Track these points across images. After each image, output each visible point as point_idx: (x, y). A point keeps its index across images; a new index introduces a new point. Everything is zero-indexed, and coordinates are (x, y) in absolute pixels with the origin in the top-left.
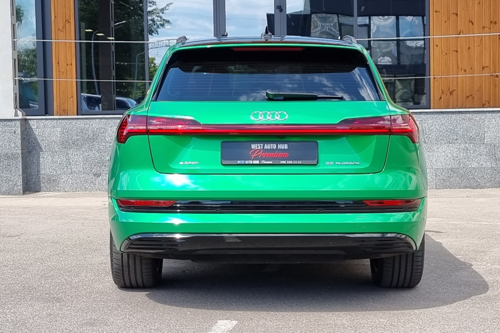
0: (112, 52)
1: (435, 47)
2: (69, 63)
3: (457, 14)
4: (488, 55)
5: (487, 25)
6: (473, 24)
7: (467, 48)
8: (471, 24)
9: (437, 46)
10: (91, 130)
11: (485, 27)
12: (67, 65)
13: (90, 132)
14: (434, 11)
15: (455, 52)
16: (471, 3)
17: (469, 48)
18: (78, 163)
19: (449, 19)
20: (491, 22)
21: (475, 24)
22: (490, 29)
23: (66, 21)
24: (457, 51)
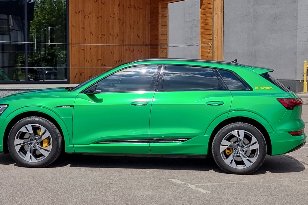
3: (84, 28)
4: (100, 53)
5: (100, 36)
6: (92, 34)
7: (90, 48)
9: (73, 46)
11: (98, 37)
14: (72, 25)
16: (91, 22)
17: (91, 48)
19: (79, 30)
20: (102, 34)
21: (93, 34)
22: (101, 38)
24: (84, 50)
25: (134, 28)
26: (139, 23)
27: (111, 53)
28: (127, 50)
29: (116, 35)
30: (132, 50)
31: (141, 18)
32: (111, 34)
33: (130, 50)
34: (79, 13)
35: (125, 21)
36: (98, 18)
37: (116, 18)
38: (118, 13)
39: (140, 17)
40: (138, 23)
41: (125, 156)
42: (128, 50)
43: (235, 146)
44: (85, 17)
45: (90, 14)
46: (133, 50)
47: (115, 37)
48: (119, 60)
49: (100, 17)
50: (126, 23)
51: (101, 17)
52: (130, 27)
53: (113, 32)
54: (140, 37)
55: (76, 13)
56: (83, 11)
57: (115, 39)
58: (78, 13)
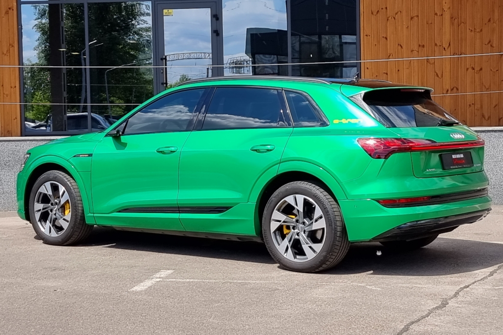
0: (63, 74)
1: (366, 70)
2: (13, 86)
3: (386, 38)
4: (416, 77)
5: (416, 48)
6: (402, 47)
7: (397, 70)
8: (400, 47)
9: (368, 68)
10: (22, 152)
11: (413, 51)
12: (11, 88)
13: (21, 153)
14: (365, 35)
15: (385, 75)
16: (400, 28)
17: (399, 70)
18: (9, 184)
19: (379, 42)
20: (419, 46)
21: (404, 47)
22: (418, 52)
23: (10, 45)
24: (387, 74)
25: (481, 30)
26: (492, 21)
27: (438, 76)
28: (467, 69)
29: (446, 45)
30: (479, 69)
31: (496, 11)
32: (436, 45)
33: (473, 69)
34: (377, 13)
35: (463, 21)
36: (412, 18)
37: (447, 16)
38: (450, 8)
39: (493, 11)
40: (489, 21)
41: (161, 233)
42: (470, 70)
43: (292, 223)
44: (388, 20)
45: (397, 14)
46: (481, 69)
47: (444, 49)
48: (452, 88)
49: (416, 18)
50: (465, 23)
51: (418, 16)
52: (473, 30)
53: (441, 41)
54: (494, 45)
55: (372, 13)
56: (384, 9)
57: (444, 51)
58: (375, 13)
